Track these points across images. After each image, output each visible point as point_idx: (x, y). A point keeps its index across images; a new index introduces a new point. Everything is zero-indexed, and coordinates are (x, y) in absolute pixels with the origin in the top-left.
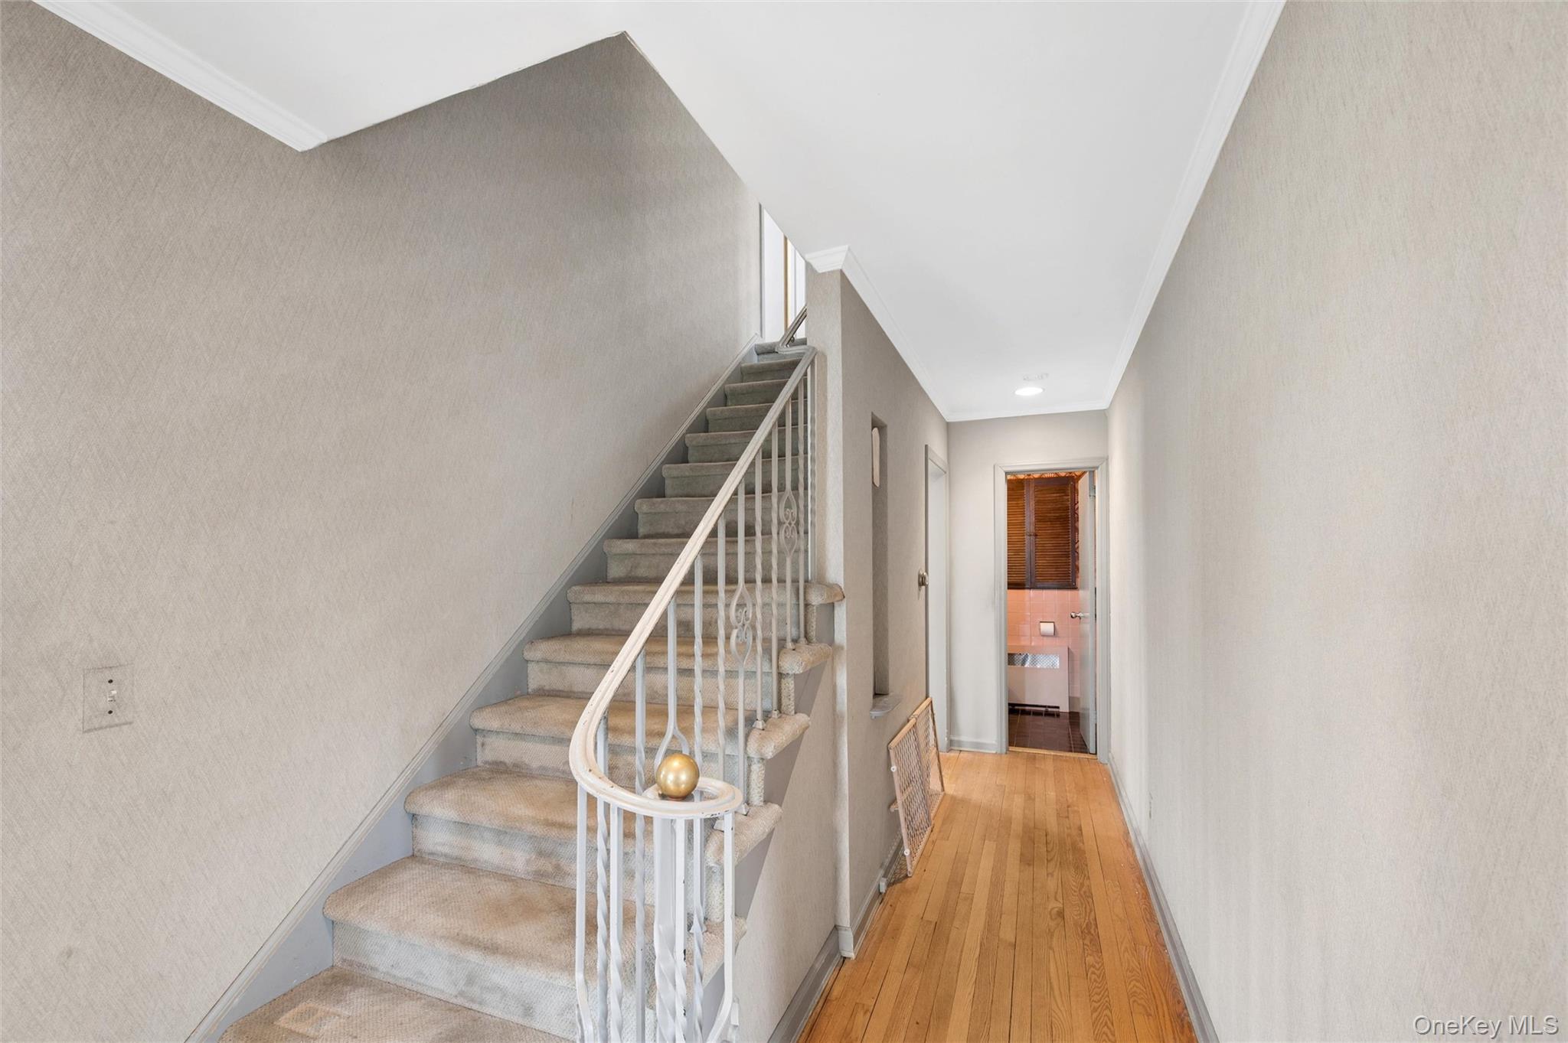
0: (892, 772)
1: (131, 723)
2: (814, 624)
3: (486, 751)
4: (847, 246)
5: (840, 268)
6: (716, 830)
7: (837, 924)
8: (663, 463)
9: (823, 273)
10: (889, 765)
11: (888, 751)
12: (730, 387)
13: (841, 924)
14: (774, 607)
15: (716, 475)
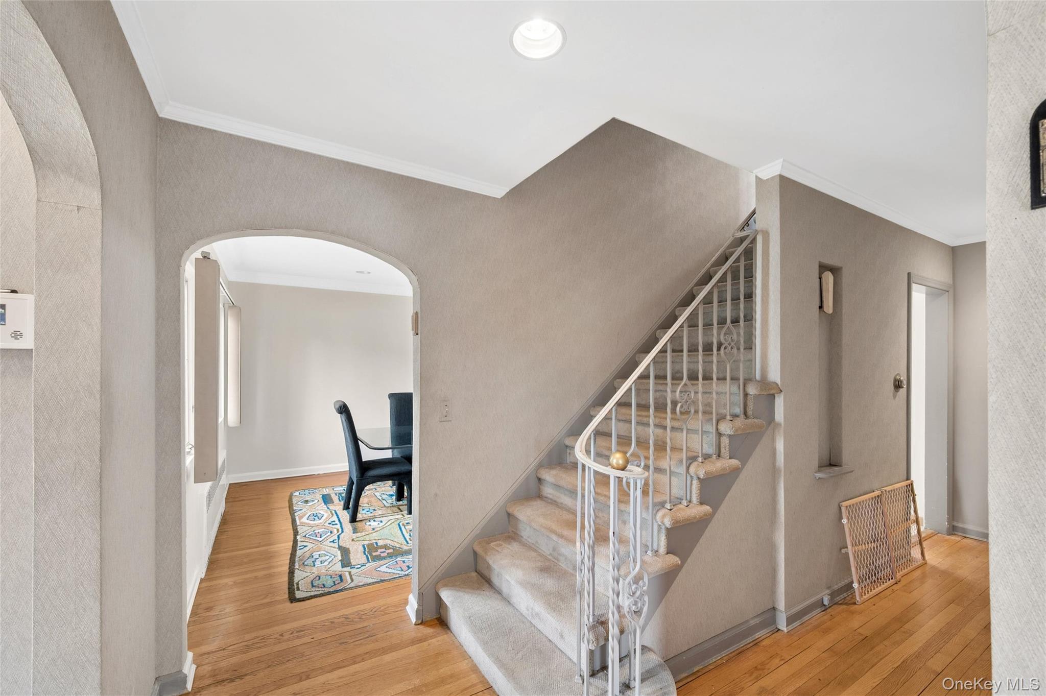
0: (843, 524)
1: (450, 421)
2: (751, 407)
3: (571, 457)
4: (782, 160)
5: (779, 173)
6: (665, 508)
7: (775, 606)
8: (676, 307)
9: (767, 180)
10: (841, 518)
11: (840, 508)
12: (729, 252)
13: (777, 607)
14: (714, 393)
15: (708, 313)
